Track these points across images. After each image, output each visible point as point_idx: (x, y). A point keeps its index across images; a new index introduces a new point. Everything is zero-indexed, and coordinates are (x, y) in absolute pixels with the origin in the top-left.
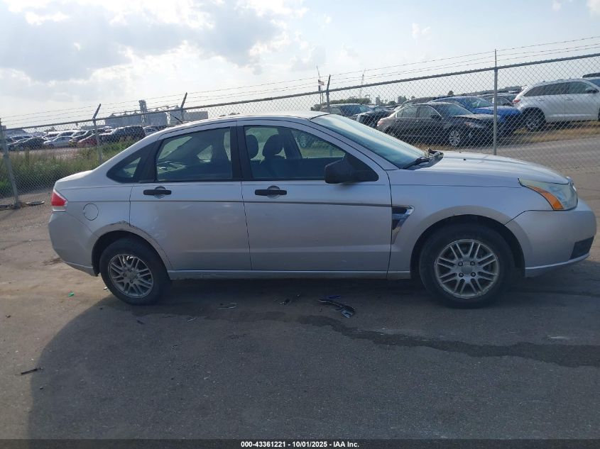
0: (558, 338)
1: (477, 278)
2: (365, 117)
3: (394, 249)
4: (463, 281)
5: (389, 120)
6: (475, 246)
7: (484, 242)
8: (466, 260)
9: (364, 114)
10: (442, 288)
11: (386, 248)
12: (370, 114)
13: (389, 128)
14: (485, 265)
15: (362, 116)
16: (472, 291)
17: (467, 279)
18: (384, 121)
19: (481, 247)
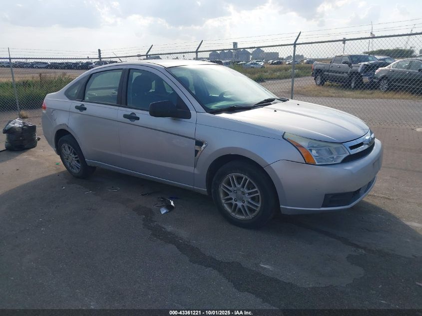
0: (265, 266)
1: (246, 204)
2: (367, 65)
3: (196, 171)
4: (236, 205)
5: (386, 70)
6: (246, 180)
7: (251, 179)
8: (239, 189)
9: (366, 63)
10: (224, 207)
11: (191, 169)
12: (372, 64)
13: (385, 76)
14: (252, 196)
15: (365, 65)
16: (243, 215)
17: (240, 204)
18: (381, 70)
19: (249, 182)
